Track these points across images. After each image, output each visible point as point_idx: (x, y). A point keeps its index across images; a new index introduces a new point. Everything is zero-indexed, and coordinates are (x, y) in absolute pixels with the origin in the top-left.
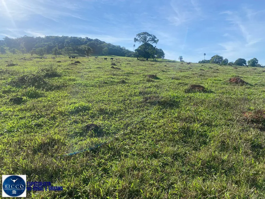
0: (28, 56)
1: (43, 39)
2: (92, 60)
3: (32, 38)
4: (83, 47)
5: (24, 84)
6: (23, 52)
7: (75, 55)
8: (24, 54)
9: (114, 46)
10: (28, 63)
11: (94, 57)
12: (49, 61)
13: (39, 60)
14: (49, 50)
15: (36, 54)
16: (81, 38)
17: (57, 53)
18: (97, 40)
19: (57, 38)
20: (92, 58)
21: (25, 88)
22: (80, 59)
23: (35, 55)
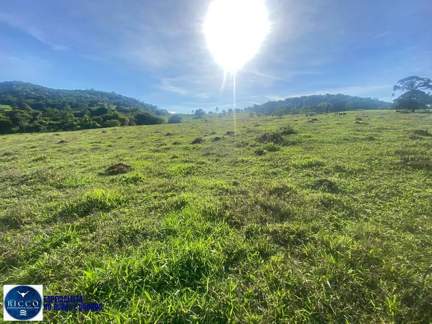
0: (270, 117)
2: (330, 117)
3: (274, 102)
4: (322, 104)
6: (266, 115)
7: (312, 113)
9: (361, 99)
10: (269, 123)
11: (333, 114)
12: (287, 120)
13: (277, 120)
14: (287, 111)
15: (277, 115)
16: (320, 96)
17: (295, 113)
18: (339, 95)
19: (296, 99)
20: (331, 115)
22: (318, 117)
23: (275, 117)
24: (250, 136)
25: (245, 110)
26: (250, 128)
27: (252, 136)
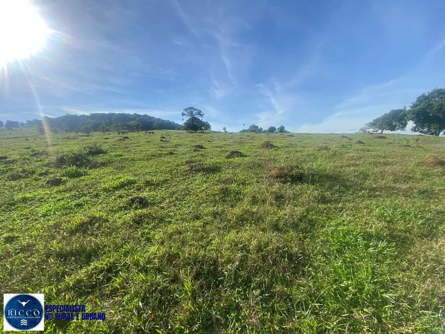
0: (73, 134)
1: (87, 117)
2: (142, 135)
3: (76, 116)
4: (132, 122)
5: (64, 164)
6: (67, 131)
7: (125, 131)
8: (68, 133)
9: (164, 121)
11: (144, 132)
12: (96, 139)
13: (84, 138)
14: (96, 128)
15: (82, 132)
16: (129, 114)
17: (104, 130)
18: (145, 116)
19: (103, 115)
20: (142, 133)
21: (65, 168)
22: (130, 135)
23: (80, 134)
24: (37, 161)
25: (28, 124)
26: (35, 149)
27: (41, 161)
